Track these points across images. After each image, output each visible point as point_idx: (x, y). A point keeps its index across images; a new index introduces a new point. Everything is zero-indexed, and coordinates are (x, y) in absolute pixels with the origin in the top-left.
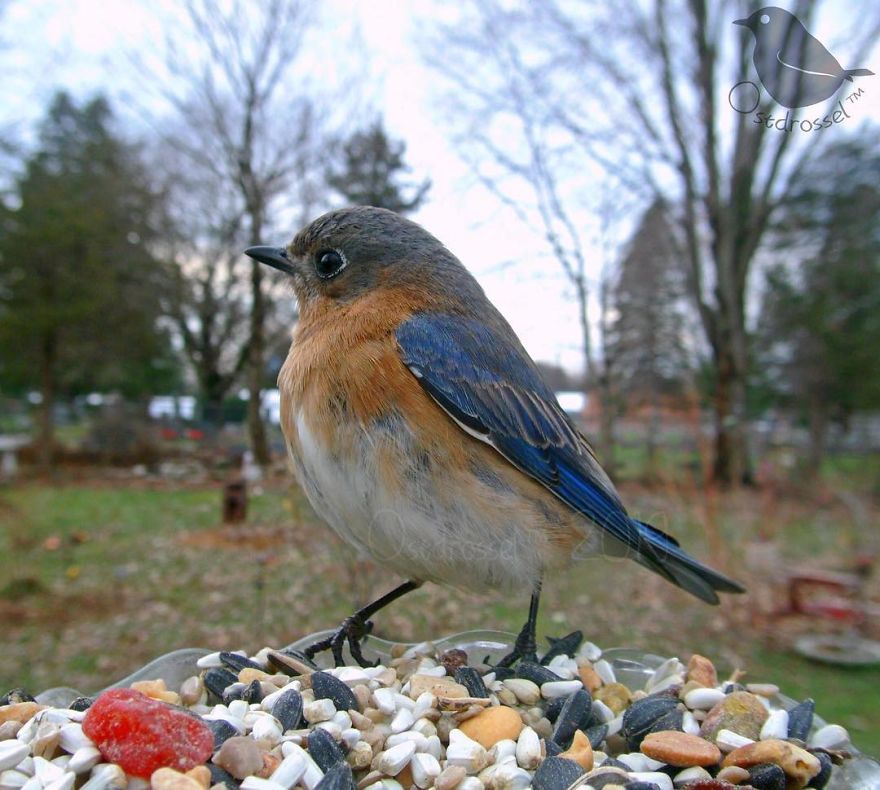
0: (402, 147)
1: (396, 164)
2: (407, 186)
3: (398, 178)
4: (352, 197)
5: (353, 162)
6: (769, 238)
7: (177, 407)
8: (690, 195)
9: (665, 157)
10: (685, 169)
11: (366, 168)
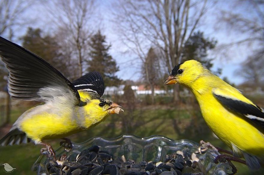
0: (105, 37)
1: (103, 41)
2: (106, 46)
3: (104, 44)
4: (94, 48)
5: (94, 41)
8: (166, 45)
9: (161, 39)
11: (97, 42)
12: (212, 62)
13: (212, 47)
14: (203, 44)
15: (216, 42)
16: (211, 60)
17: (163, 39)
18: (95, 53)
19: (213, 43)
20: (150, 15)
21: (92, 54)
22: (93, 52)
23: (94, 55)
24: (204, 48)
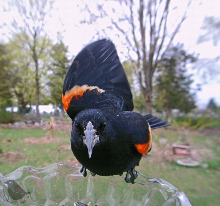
0: (68, 47)
1: (66, 51)
2: (69, 56)
3: (67, 54)
4: (56, 59)
5: (56, 50)
6: (157, 69)
7: (12, 109)
8: (139, 58)
9: (133, 50)
10: (138, 53)
12: (192, 78)
13: (193, 60)
14: (183, 57)
15: (199, 54)
16: (191, 75)
17: (136, 49)
18: (57, 65)
19: (195, 56)
20: (120, 20)
21: (52, 67)
22: (54, 65)
23: (55, 67)
24: (184, 60)
